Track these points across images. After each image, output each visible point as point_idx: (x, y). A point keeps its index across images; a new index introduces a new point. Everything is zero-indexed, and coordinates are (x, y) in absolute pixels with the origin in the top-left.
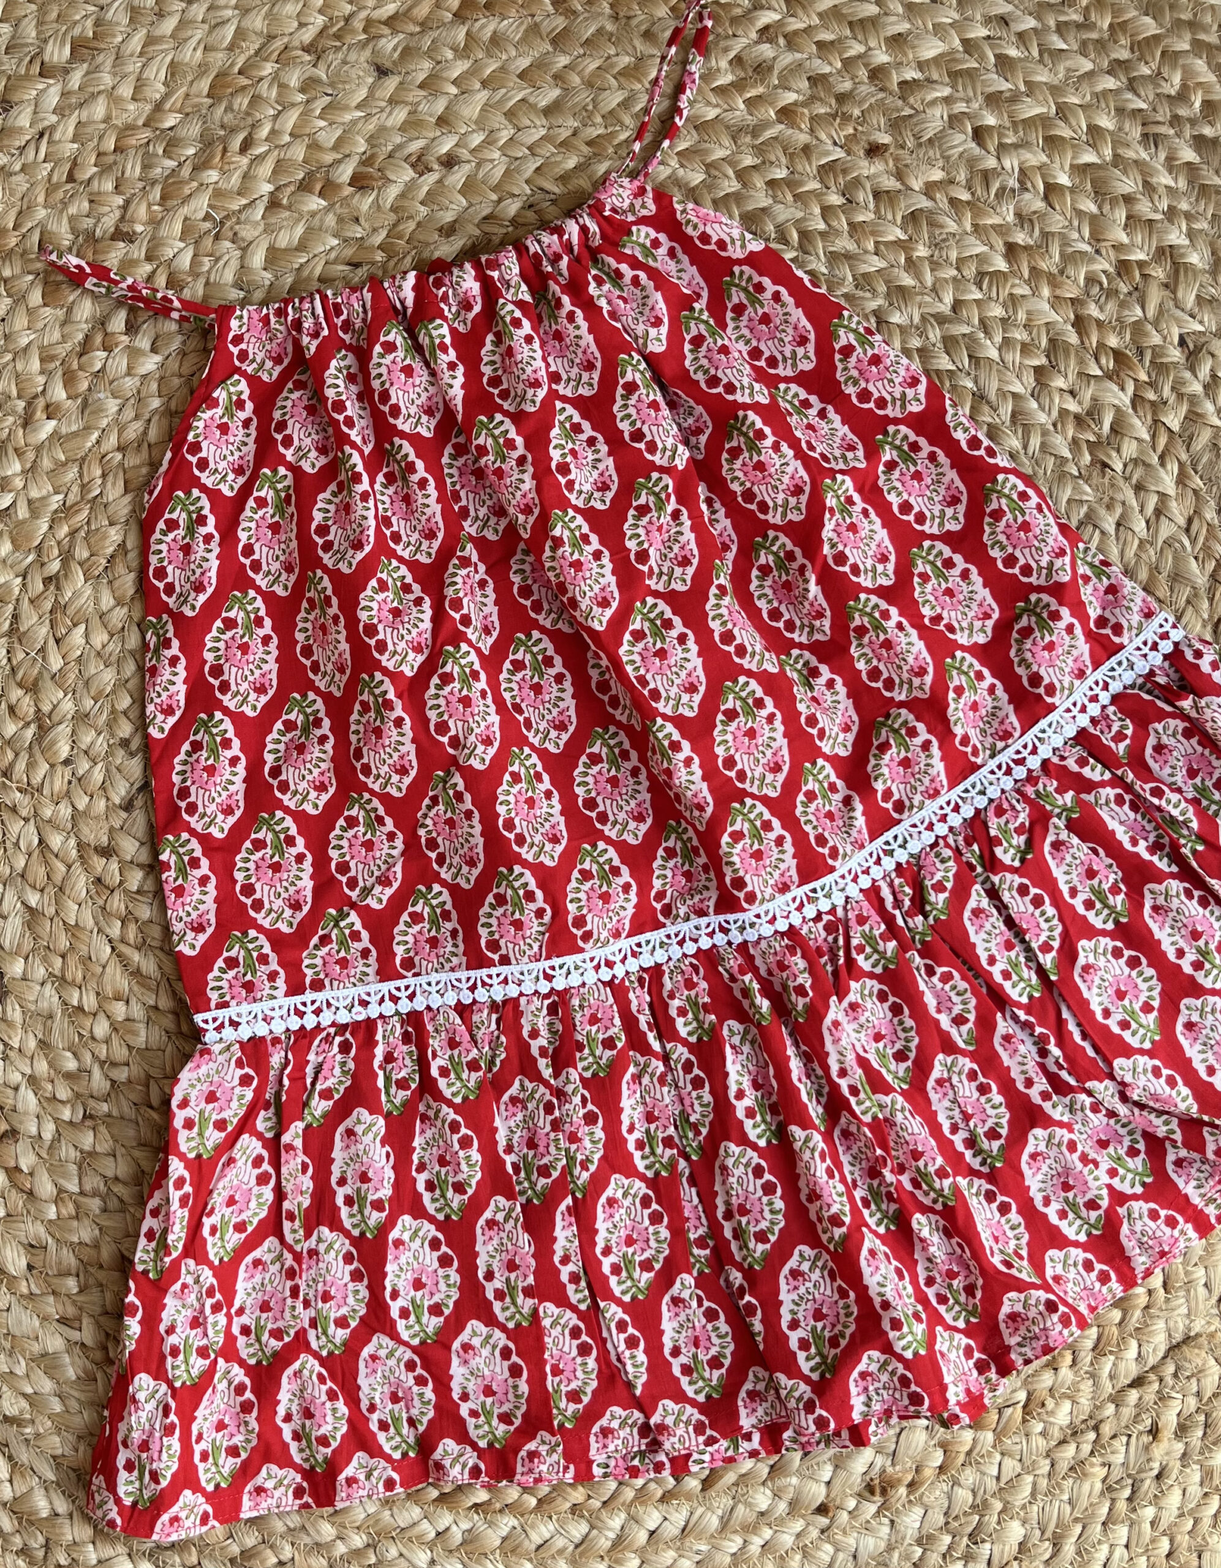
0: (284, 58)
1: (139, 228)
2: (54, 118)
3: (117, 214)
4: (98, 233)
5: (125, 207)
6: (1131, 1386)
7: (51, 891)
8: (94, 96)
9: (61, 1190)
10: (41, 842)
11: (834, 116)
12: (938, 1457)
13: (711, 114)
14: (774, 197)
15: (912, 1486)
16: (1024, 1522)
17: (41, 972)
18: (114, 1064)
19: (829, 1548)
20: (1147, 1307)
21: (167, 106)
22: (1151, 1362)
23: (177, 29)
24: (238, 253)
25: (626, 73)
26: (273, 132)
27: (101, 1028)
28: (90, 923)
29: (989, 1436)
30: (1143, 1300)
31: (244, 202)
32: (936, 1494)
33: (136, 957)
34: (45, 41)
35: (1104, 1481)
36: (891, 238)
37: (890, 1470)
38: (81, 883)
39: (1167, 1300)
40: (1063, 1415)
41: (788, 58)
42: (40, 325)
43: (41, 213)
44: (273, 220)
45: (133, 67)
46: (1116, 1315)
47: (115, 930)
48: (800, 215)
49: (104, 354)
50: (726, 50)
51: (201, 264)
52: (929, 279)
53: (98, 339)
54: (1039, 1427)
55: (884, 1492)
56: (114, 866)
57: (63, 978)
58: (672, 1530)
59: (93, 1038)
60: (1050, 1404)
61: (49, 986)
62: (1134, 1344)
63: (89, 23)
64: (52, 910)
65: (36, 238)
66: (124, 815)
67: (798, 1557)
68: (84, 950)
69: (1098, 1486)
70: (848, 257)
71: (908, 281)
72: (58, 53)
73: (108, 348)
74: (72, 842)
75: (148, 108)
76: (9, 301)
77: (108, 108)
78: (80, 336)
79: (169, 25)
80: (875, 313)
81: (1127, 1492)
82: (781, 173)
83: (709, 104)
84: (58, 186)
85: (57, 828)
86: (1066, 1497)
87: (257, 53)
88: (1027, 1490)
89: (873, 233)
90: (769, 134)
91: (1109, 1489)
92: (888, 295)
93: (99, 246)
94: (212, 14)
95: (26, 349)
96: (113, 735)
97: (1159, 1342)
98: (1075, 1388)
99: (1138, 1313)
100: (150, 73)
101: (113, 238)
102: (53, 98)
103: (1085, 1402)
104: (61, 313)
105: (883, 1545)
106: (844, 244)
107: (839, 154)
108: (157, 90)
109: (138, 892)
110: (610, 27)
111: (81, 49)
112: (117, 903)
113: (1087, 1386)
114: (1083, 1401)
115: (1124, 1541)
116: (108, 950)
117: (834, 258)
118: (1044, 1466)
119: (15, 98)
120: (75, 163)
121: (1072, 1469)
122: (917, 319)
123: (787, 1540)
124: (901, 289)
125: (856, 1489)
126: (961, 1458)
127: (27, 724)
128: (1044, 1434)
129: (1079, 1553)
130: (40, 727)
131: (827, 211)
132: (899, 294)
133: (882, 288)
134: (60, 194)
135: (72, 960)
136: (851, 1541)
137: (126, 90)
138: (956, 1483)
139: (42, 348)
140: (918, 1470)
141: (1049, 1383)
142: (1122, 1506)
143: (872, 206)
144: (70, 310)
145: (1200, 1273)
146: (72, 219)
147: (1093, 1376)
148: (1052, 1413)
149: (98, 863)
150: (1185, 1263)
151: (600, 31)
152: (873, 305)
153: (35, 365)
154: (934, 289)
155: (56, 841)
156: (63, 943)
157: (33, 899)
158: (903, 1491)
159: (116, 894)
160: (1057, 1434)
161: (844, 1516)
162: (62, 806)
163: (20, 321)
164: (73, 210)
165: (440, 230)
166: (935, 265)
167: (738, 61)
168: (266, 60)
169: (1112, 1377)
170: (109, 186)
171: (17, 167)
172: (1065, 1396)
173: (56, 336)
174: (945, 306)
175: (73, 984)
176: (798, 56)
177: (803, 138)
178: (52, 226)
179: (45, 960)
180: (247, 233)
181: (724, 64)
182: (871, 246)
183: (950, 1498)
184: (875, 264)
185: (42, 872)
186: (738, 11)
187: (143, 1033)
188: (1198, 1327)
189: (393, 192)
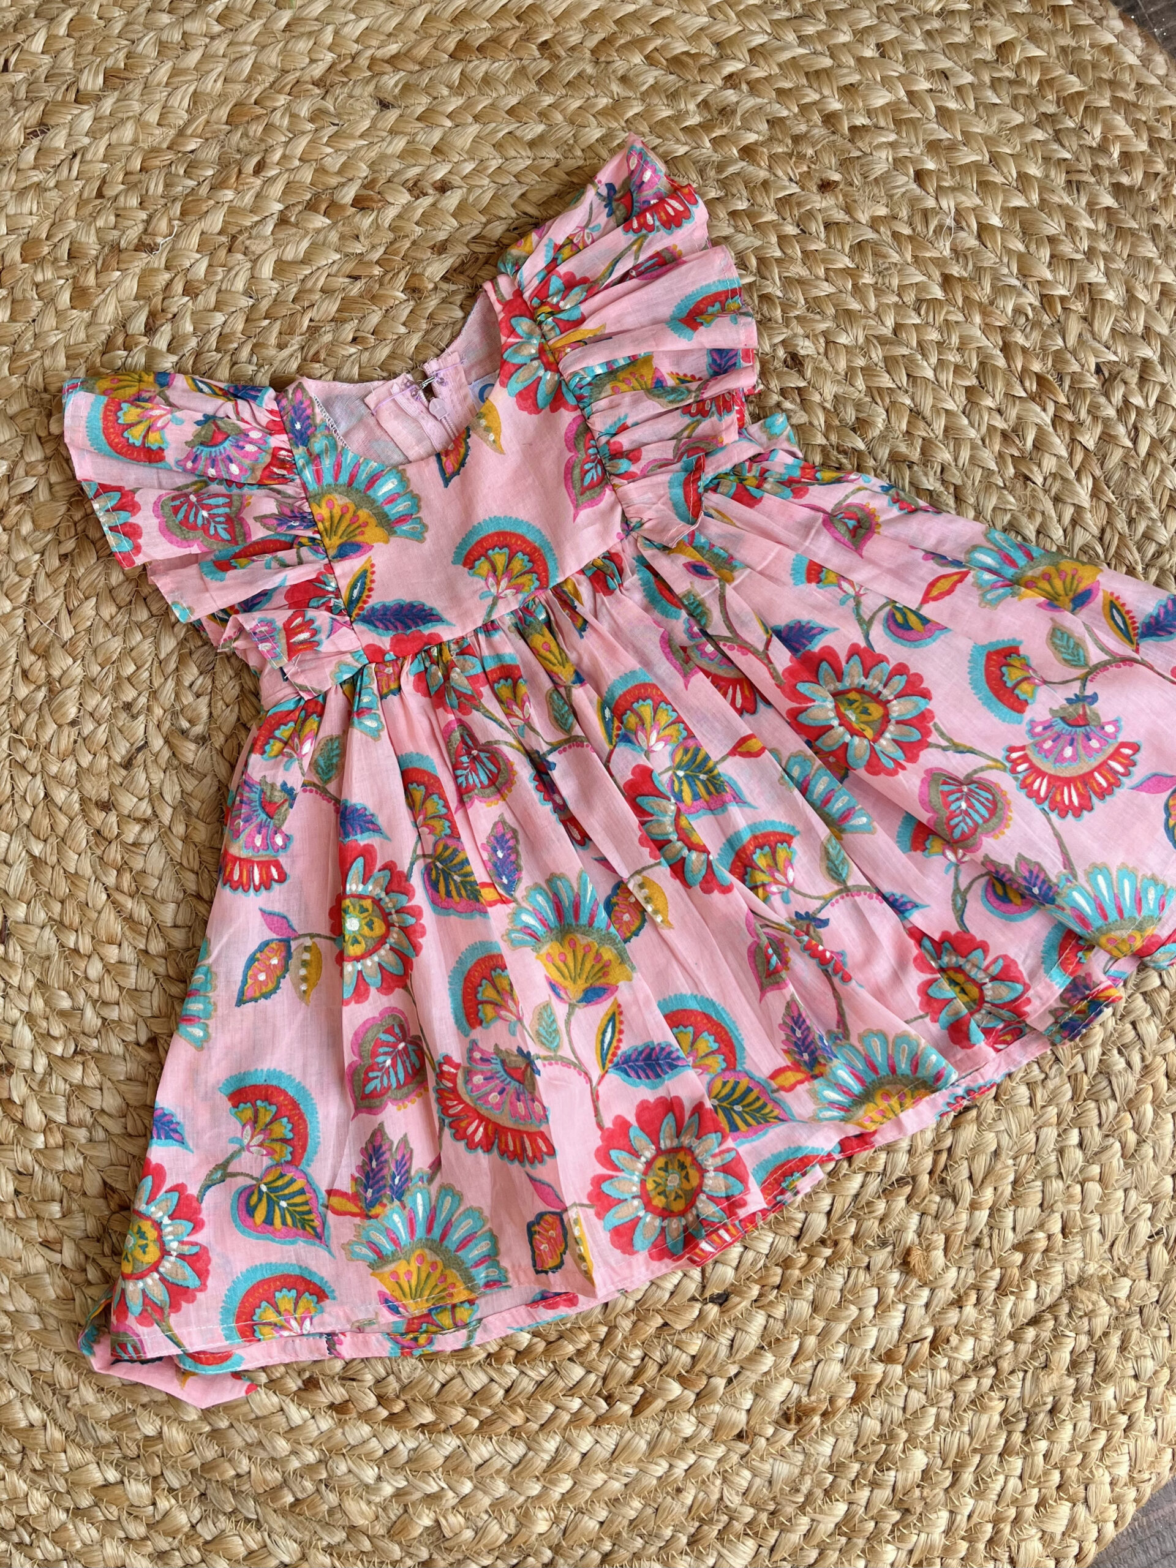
0: (296, 90)
1: (160, 240)
2: (86, 141)
3: (141, 227)
4: (123, 244)
5: (148, 222)
6: (1029, 1324)
7: (53, 841)
8: (123, 121)
9: (50, 1121)
10: (46, 795)
11: (790, 155)
12: (850, 1389)
13: (682, 150)
14: (736, 227)
15: (825, 1415)
16: (927, 1451)
17: (42, 916)
18: (105, 1003)
19: (747, 1474)
20: (1046, 1251)
21: (189, 131)
22: (1049, 1301)
23: (200, 62)
24: (249, 265)
25: (604, 113)
26: (284, 156)
27: (95, 969)
28: (88, 872)
29: (898, 1369)
30: (1043, 1244)
31: (256, 219)
32: (847, 1423)
33: (129, 904)
34: (81, 71)
35: (1002, 1414)
36: (841, 266)
37: (805, 1400)
38: (82, 834)
39: (1065, 1245)
40: (966, 1352)
41: (751, 102)
42: (67, 326)
43: (72, 225)
44: (281, 236)
45: (161, 95)
46: (1018, 1257)
47: (111, 879)
48: (758, 243)
49: (124, 353)
50: (694, 95)
51: (215, 273)
52: (873, 304)
53: (120, 340)
54: (944, 1362)
55: (799, 1420)
56: (113, 818)
57: (61, 922)
58: (603, 1453)
59: (87, 978)
60: (954, 1340)
61: (48, 929)
62: (1033, 1284)
63: (122, 55)
64: (54, 859)
65: (66, 245)
66: (124, 772)
67: (718, 1482)
68: (82, 896)
69: (996, 1418)
70: (801, 282)
71: (855, 305)
72: (92, 82)
73: (127, 348)
74: (76, 797)
75: (172, 132)
76: (40, 304)
77: (136, 133)
78: (103, 337)
79: (194, 57)
80: (825, 333)
81: (1022, 1425)
82: (742, 205)
83: (678, 141)
84: (87, 201)
85: (61, 783)
86: (966, 1429)
87: (271, 86)
88: (930, 1422)
89: (823, 261)
90: (732, 170)
91: (1006, 1422)
92: (836, 317)
93: (123, 256)
94: (231, 49)
95: (53, 348)
96: (116, 699)
97: (1057, 1281)
98: (978, 1324)
99: (1038, 1256)
100: (175, 102)
101: (137, 249)
102: (86, 121)
103: (987, 1339)
104: (86, 315)
105: (797, 1471)
106: (798, 270)
107: (794, 189)
108: (181, 116)
109: (134, 844)
110: (590, 70)
111: (112, 78)
112: (114, 853)
113: (989, 1324)
114: (985, 1338)
115: (1018, 1472)
116: (104, 897)
117: (788, 282)
118: (948, 1398)
119: (52, 121)
120: (104, 182)
121: (973, 1402)
122: (861, 340)
123: (710, 1464)
124: (848, 313)
125: (774, 1417)
126: (872, 1390)
127: (39, 687)
128: (949, 1368)
129: (977, 1483)
130: (50, 690)
131: (783, 240)
132: (847, 316)
133: (831, 311)
134: (90, 208)
135: (70, 906)
136: (767, 1467)
137: (153, 117)
138: (866, 1413)
139: (67, 347)
140: (832, 1401)
141: (955, 1321)
142: (1017, 1438)
143: (823, 235)
144: (95, 314)
145: (1095, 1220)
146: (98, 230)
147: (995, 1314)
148: (956, 1349)
149: (98, 816)
150: (1083, 1210)
151: (580, 75)
152: (823, 326)
153: (62, 360)
154: (877, 314)
155: (60, 795)
156: (63, 888)
157: (37, 849)
158: (817, 1419)
159: (113, 846)
160: (959, 1368)
161: (762, 1442)
162: (67, 763)
163: (50, 321)
164: (100, 223)
165: (432, 248)
166: (879, 291)
167: (705, 104)
168: (279, 92)
169: (1012, 1315)
170: (134, 202)
171: (52, 184)
172: (968, 1333)
173: (82, 336)
174: (887, 331)
175: (70, 928)
176: (759, 100)
177: (763, 174)
178: (82, 238)
179: (46, 904)
180: (257, 247)
181: (692, 107)
182: (821, 272)
183: (859, 1427)
184: (826, 288)
185: (46, 822)
186: (706, 60)
187: (133, 974)
188: (1092, 1268)
189: (391, 213)
